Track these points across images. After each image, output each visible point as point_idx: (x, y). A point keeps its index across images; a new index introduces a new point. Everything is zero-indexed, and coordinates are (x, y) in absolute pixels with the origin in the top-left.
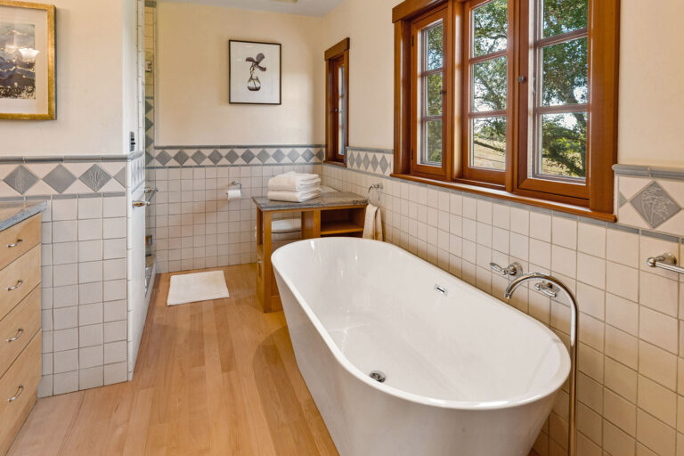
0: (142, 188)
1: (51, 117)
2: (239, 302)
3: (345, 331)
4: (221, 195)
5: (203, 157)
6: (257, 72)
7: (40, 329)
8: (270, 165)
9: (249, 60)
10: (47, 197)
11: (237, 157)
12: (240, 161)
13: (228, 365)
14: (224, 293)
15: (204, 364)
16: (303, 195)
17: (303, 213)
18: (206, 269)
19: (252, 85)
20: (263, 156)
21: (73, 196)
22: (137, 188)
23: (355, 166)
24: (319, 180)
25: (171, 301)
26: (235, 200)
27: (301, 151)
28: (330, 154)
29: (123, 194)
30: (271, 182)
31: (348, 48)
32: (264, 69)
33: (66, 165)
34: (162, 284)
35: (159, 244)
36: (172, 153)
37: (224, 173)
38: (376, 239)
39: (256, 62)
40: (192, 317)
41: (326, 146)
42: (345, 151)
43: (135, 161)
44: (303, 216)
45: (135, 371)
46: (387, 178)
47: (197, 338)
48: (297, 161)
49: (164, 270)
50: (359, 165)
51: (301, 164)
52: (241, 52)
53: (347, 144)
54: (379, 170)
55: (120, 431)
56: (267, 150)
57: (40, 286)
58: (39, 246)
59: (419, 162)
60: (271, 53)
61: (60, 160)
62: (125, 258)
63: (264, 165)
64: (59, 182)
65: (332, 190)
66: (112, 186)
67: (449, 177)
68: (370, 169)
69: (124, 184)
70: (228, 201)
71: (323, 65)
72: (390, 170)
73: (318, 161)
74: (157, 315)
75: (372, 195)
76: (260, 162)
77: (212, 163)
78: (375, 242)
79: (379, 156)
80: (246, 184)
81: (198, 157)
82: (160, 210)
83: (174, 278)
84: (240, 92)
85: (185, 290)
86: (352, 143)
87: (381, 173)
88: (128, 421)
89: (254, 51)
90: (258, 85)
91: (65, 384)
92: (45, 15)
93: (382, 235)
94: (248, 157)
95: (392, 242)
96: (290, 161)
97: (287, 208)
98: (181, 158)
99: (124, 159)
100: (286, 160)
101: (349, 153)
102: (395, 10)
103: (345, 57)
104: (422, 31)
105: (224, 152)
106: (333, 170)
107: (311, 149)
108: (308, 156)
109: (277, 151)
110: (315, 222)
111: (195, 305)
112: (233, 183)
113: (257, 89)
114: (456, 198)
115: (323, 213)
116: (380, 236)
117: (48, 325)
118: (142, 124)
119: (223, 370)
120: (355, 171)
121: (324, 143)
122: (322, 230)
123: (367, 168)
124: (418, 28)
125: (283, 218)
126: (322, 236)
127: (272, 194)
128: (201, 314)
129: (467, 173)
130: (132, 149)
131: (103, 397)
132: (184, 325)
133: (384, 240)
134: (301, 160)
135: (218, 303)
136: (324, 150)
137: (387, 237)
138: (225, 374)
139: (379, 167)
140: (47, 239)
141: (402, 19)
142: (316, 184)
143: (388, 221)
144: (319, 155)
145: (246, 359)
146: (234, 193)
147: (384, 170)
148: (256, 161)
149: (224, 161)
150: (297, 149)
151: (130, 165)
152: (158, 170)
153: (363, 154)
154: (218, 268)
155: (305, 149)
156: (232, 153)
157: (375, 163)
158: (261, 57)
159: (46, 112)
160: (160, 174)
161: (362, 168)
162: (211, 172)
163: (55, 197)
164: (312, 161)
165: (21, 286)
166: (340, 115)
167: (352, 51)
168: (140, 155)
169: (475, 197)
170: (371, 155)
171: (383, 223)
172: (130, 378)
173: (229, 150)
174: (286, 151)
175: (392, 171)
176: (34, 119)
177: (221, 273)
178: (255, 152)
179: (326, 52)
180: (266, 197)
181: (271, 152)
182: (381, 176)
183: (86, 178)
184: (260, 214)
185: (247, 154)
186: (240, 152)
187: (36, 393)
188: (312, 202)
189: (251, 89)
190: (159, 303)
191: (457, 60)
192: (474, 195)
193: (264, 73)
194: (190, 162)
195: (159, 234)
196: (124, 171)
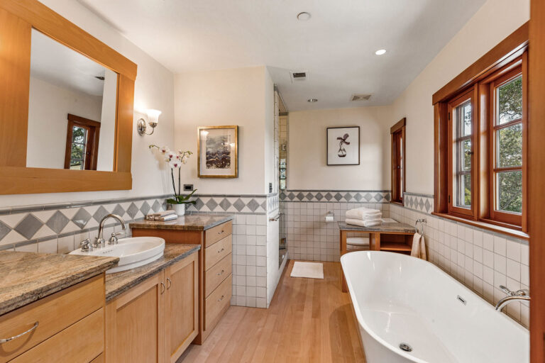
0: (277, 212)
1: (236, 176)
2: (328, 283)
3: (390, 314)
4: (322, 219)
5: (312, 197)
6: (344, 146)
7: (231, 273)
8: (352, 202)
9: (339, 139)
10: (234, 213)
11: (331, 197)
12: (333, 199)
13: (316, 314)
14: (321, 276)
15: (303, 310)
16: (368, 222)
17: (370, 234)
18: (314, 261)
19: (341, 153)
20: (348, 197)
21: (244, 213)
22: (273, 211)
23: (409, 206)
24: (381, 214)
25: (292, 275)
26: (330, 222)
27: (373, 194)
28: (395, 197)
29: (264, 214)
30: (348, 213)
31: (405, 124)
32: (348, 144)
33: (242, 199)
34: (290, 265)
35: (289, 243)
36: (296, 194)
37: (324, 206)
38: (421, 258)
39: (343, 140)
40: (302, 285)
41: (392, 191)
42: (403, 195)
43: (272, 198)
44: (371, 236)
45: (270, 305)
46: (428, 215)
47: (302, 297)
48: (371, 201)
49: (292, 258)
50: (411, 205)
51: (373, 203)
52: (334, 134)
53: (404, 191)
54: (424, 210)
55: (260, 330)
56: (351, 193)
57: (231, 253)
58: (231, 235)
59: (454, 204)
60: (353, 134)
61: (239, 196)
62: (265, 246)
63: (349, 202)
64: (239, 206)
65: (394, 221)
66: (259, 210)
67: (476, 217)
68: (419, 208)
69: (265, 208)
70: (327, 223)
71: (390, 137)
72: (432, 210)
73: (386, 201)
74: (285, 280)
75: (419, 226)
76: (346, 201)
77: (317, 200)
78: (419, 260)
79: (424, 199)
80: (337, 213)
81: (310, 196)
82: (290, 224)
83: (296, 263)
84: (334, 159)
85: (301, 270)
86: (407, 190)
87: (426, 211)
88: (264, 326)
89: (342, 133)
90: (344, 153)
91: (241, 302)
92: (234, 130)
93: (426, 256)
94: (338, 197)
95: (433, 262)
96: (366, 201)
97: (358, 230)
98: (300, 197)
99: (265, 197)
100: (363, 200)
101: (405, 196)
102: (434, 96)
103: (403, 132)
104: (457, 108)
105: (324, 194)
106: (395, 208)
107: (381, 194)
108: (378, 197)
109: (357, 194)
110: (376, 241)
111: (304, 279)
112: (329, 213)
113: (344, 156)
114: (478, 233)
115: (381, 235)
116: (424, 256)
117: (234, 273)
118: (277, 179)
119: (313, 317)
120: (408, 209)
121: (390, 189)
122: (381, 246)
123: (416, 207)
124: (453, 107)
125: (361, 237)
126: (381, 250)
127: (348, 221)
128: (307, 285)
129: (493, 215)
130: (271, 191)
131: (254, 312)
132: (297, 288)
133: (427, 260)
134: (373, 200)
135: (317, 281)
136: (390, 194)
137: (430, 257)
138: (313, 319)
139: (424, 207)
140: (234, 233)
141: (439, 102)
142: (378, 217)
143: (430, 246)
144: (387, 197)
145: (326, 314)
146: (330, 218)
147: (427, 209)
148: (343, 200)
149: (324, 199)
150: (371, 193)
151: (268, 200)
152: (289, 203)
153: (414, 198)
154: (320, 261)
155: (376, 193)
156: (329, 194)
157: (421, 204)
158: (347, 136)
159: (234, 174)
160: (290, 205)
161: (414, 207)
162: (317, 205)
163: (237, 213)
164: (382, 201)
165: (223, 251)
166: (401, 170)
167: (407, 127)
168: (276, 195)
169: (492, 234)
170: (419, 198)
171: (427, 247)
172: (268, 307)
173: (327, 193)
174: (363, 194)
175: (433, 211)
176: (230, 177)
177: (321, 265)
178: (343, 194)
179: (391, 128)
180: (344, 222)
181: (353, 194)
182: (426, 214)
183: (249, 205)
184: (341, 231)
185: (337, 196)
186: (333, 194)
187: (230, 302)
188: (374, 228)
189: (340, 156)
190: (286, 275)
191: (482, 128)
192: (491, 232)
193: (348, 146)
194: (305, 199)
195: (289, 238)
196: (265, 203)
